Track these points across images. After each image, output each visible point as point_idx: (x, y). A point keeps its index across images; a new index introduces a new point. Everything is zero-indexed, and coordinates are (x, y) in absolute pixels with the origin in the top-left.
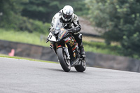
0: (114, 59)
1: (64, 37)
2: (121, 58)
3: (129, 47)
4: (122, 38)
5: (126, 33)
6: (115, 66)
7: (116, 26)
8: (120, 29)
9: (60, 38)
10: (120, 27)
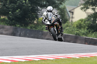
0: (3, 28)
1: (54, 22)
2: (8, 27)
3: (13, 19)
4: (8, 13)
5: (11, 10)
6: (4, 32)
7: (4, 5)
8: (7, 7)
9: (52, 22)
10: (7, 6)
